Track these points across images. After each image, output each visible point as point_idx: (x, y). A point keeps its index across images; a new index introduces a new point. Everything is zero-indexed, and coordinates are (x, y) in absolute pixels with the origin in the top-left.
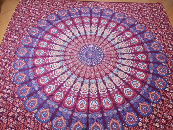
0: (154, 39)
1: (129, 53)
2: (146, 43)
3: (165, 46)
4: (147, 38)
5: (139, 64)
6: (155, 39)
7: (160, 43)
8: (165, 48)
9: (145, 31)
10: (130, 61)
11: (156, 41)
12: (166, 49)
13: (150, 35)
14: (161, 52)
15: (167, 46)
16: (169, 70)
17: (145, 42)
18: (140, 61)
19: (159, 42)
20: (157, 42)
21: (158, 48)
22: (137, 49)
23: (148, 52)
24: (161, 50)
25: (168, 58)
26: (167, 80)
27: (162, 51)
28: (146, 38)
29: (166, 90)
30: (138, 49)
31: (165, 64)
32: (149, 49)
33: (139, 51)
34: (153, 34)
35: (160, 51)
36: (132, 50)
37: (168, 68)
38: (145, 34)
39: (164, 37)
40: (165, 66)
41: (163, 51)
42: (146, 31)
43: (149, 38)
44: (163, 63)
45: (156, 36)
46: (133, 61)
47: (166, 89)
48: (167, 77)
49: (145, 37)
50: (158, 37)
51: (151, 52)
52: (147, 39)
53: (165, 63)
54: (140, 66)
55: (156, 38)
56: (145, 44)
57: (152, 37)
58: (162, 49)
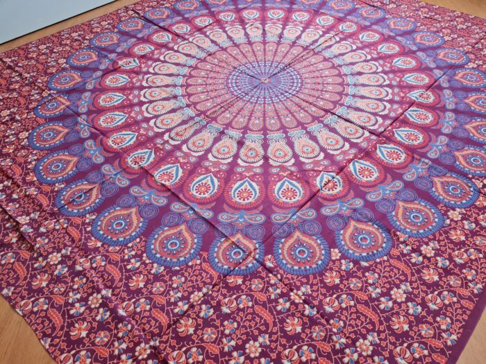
0: (146, 250)
1: (185, 141)
2: (161, 208)
3: (86, 251)
4: (172, 231)
5: (137, 137)
6: (143, 252)
7: (111, 248)
8: (80, 240)
9: (205, 255)
10: (164, 127)
11: (130, 245)
12: (73, 241)
13: (171, 254)
14: (89, 218)
15: (77, 257)
16: (35, 179)
17: (165, 210)
18: (139, 145)
19: (118, 248)
20: (126, 245)
21: (109, 224)
22: (175, 168)
23: (135, 182)
24: (92, 223)
25: (53, 214)
26: (35, 152)
27: (87, 221)
28: (177, 225)
29: (27, 131)
30: (169, 171)
31: (56, 189)
32: (136, 198)
33: (163, 168)
34: (166, 268)
35: (94, 217)
36: (187, 155)
37: (41, 184)
38: (193, 243)
39: (107, 293)
40: (52, 184)
41: (84, 224)
42: (201, 255)
43: (167, 238)
44: (63, 186)
45: (146, 265)
46: (158, 132)
47: (29, 134)
48: (35, 160)
49: (183, 227)
50: (137, 272)
51: (125, 191)
52: (171, 227)
53: (58, 192)
54: (130, 134)
55: (141, 256)
56: (162, 201)
57: (154, 249)
58: (89, 229)
